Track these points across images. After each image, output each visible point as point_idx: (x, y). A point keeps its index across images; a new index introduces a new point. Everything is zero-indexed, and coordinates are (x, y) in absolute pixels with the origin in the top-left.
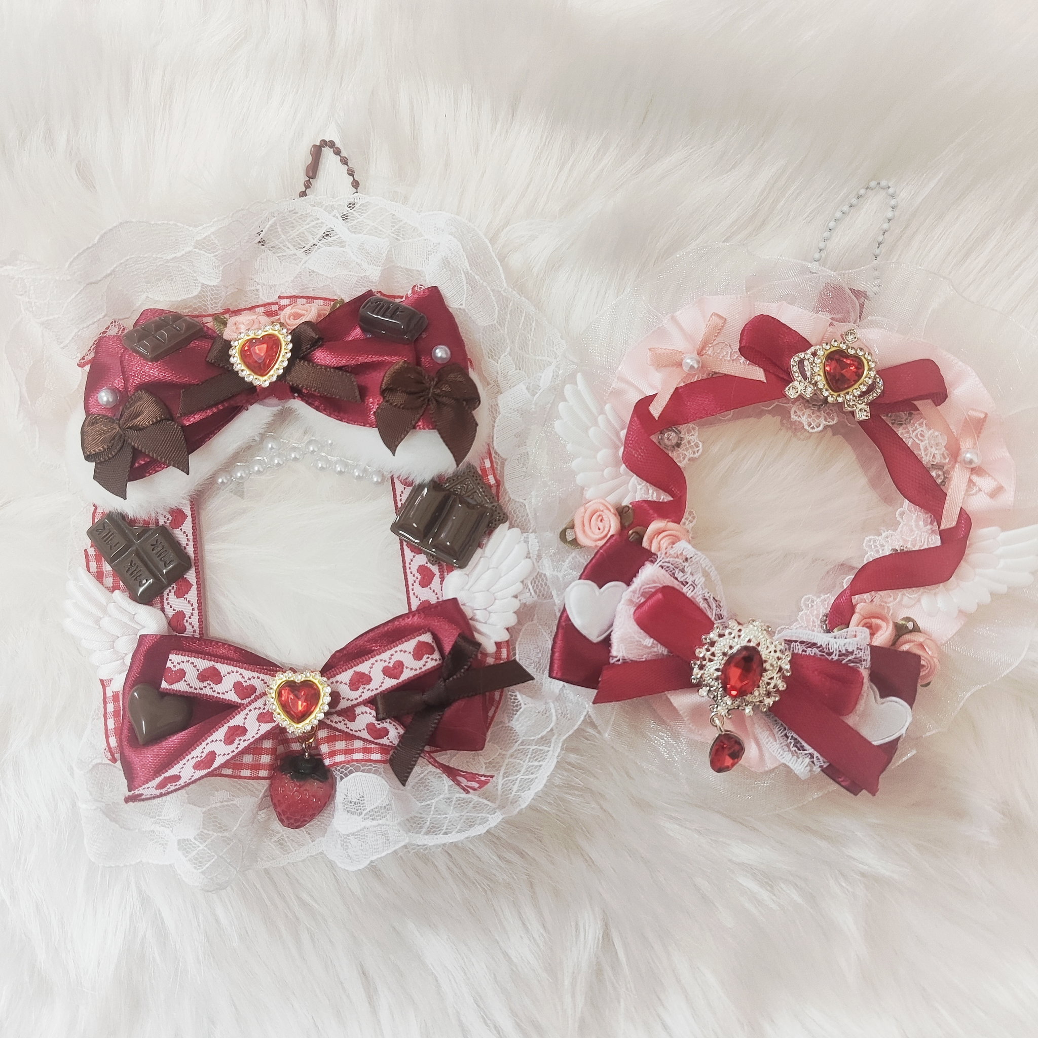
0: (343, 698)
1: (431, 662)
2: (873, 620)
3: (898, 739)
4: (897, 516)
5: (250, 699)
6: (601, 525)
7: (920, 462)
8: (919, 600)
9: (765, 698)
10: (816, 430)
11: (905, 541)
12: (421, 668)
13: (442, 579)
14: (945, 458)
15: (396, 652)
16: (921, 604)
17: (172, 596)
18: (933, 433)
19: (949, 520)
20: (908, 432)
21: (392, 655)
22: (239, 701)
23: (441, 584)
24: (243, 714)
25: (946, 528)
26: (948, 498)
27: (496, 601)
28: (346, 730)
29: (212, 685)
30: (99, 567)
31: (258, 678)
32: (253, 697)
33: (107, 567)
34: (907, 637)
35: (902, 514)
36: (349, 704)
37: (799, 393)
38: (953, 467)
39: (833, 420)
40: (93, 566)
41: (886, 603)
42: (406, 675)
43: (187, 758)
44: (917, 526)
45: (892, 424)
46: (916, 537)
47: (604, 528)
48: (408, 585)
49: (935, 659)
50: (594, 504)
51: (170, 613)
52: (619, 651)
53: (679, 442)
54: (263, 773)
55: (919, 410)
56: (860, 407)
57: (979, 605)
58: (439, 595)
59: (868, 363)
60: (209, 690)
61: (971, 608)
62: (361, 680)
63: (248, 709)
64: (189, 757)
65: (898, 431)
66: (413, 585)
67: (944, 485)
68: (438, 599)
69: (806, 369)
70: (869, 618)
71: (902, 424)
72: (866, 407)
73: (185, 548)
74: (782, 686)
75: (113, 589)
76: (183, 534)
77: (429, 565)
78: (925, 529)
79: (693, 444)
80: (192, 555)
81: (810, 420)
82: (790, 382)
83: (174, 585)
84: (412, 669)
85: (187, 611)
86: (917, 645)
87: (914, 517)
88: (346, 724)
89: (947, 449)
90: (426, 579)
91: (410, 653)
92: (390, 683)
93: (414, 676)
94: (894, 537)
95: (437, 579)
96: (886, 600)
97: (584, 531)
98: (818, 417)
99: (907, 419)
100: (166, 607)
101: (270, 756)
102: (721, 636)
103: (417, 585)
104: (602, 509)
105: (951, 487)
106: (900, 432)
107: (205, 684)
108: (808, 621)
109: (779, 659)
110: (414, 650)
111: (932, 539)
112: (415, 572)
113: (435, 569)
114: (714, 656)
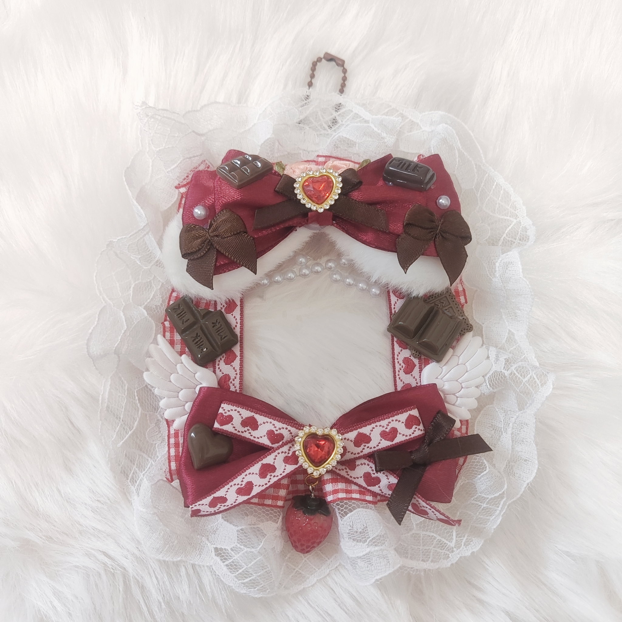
0: (348, 452)
1: (417, 431)
5: (278, 444)
12: (410, 435)
13: (421, 370)
15: (393, 421)
17: (222, 364)
21: (390, 423)
22: (270, 445)
23: (420, 373)
24: (273, 455)
27: (463, 389)
28: (347, 476)
29: (251, 431)
30: (172, 336)
31: (287, 429)
32: (281, 443)
33: (177, 337)
36: (353, 456)
40: (168, 334)
42: (399, 439)
43: (230, 484)
48: (395, 371)
51: (220, 375)
54: (280, 503)
58: (418, 381)
60: (248, 434)
62: (363, 439)
63: (277, 452)
64: (232, 483)
66: (399, 372)
68: (417, 383)
73: (234, 329)
75: (181, 353)
76: (233, 318)
77: (412, 358)
80: (239, 335)
83: (224, 355)
84: (403, 435)
85: (232, 375)
88: (347, 472)
90: (409, 368)
91: (403, 422)
92: (385, 444)
93: (404, 441)
95: (417, 369)
100: (217, 371)
101: (285, 490)
103: (402, 372)
107: (246, 429)
110: (406, 420)
112: (401, 362)
113: (416, 361)
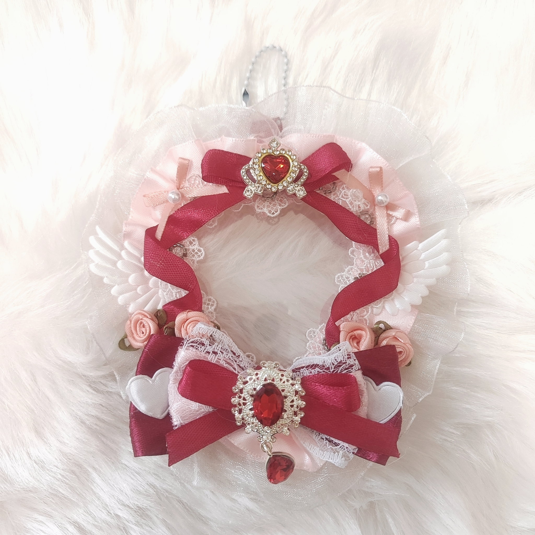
2: (355, 332)
3: (400, 411)
4: (350, 254)
6: (143, 330)
7: (351, 213)
8: (384, 307)
9: (294, 417)
10: (276, 214)
11: (362, 270)
14: (367, 206)
16: (386, 310)
18: (353, 191)
19: (384, 246)
20: (337, 196)
25: (384, 251)
26: (378, 231)
34: (383, 335)
35: (353, 252)
37: (253, 192)
38: (374, 209)
39: (285, 204)
41: (363, 316)
44: (365, 257)
45: (325, 194)
46: (367, 265)
47: (146, 331)
49: (407, 345)
50: (135, 315)
52: (177, 421)
53: (185, 253)
55: (338, 179)
56: (298, 189)
57: (422, 297)
59: (290, 157)
61: (418, 301)
65: (331, 197)
67: (373, 224)
69: (253, 175)
70: (352, 332)
71: (331, 192)
72: (301, 187)
74: (302, 404)
78: (371, 258)
79: (196, 251)
81: (269, 209)
82: (245, 187)
86: (391, 339)
87: (361, 251)
89: (365, 199)
94: (353, 270)
96: (362, 315)
97: (134, 338)
98: (275, 205)
99: (333, 187)
102: (245, 383)
104: (141, 317)
105: (378, 222)
106: (332, 197)
108: (314, 348)
109: (293, 385)
111: (377, 263)
114: (246, 400)
